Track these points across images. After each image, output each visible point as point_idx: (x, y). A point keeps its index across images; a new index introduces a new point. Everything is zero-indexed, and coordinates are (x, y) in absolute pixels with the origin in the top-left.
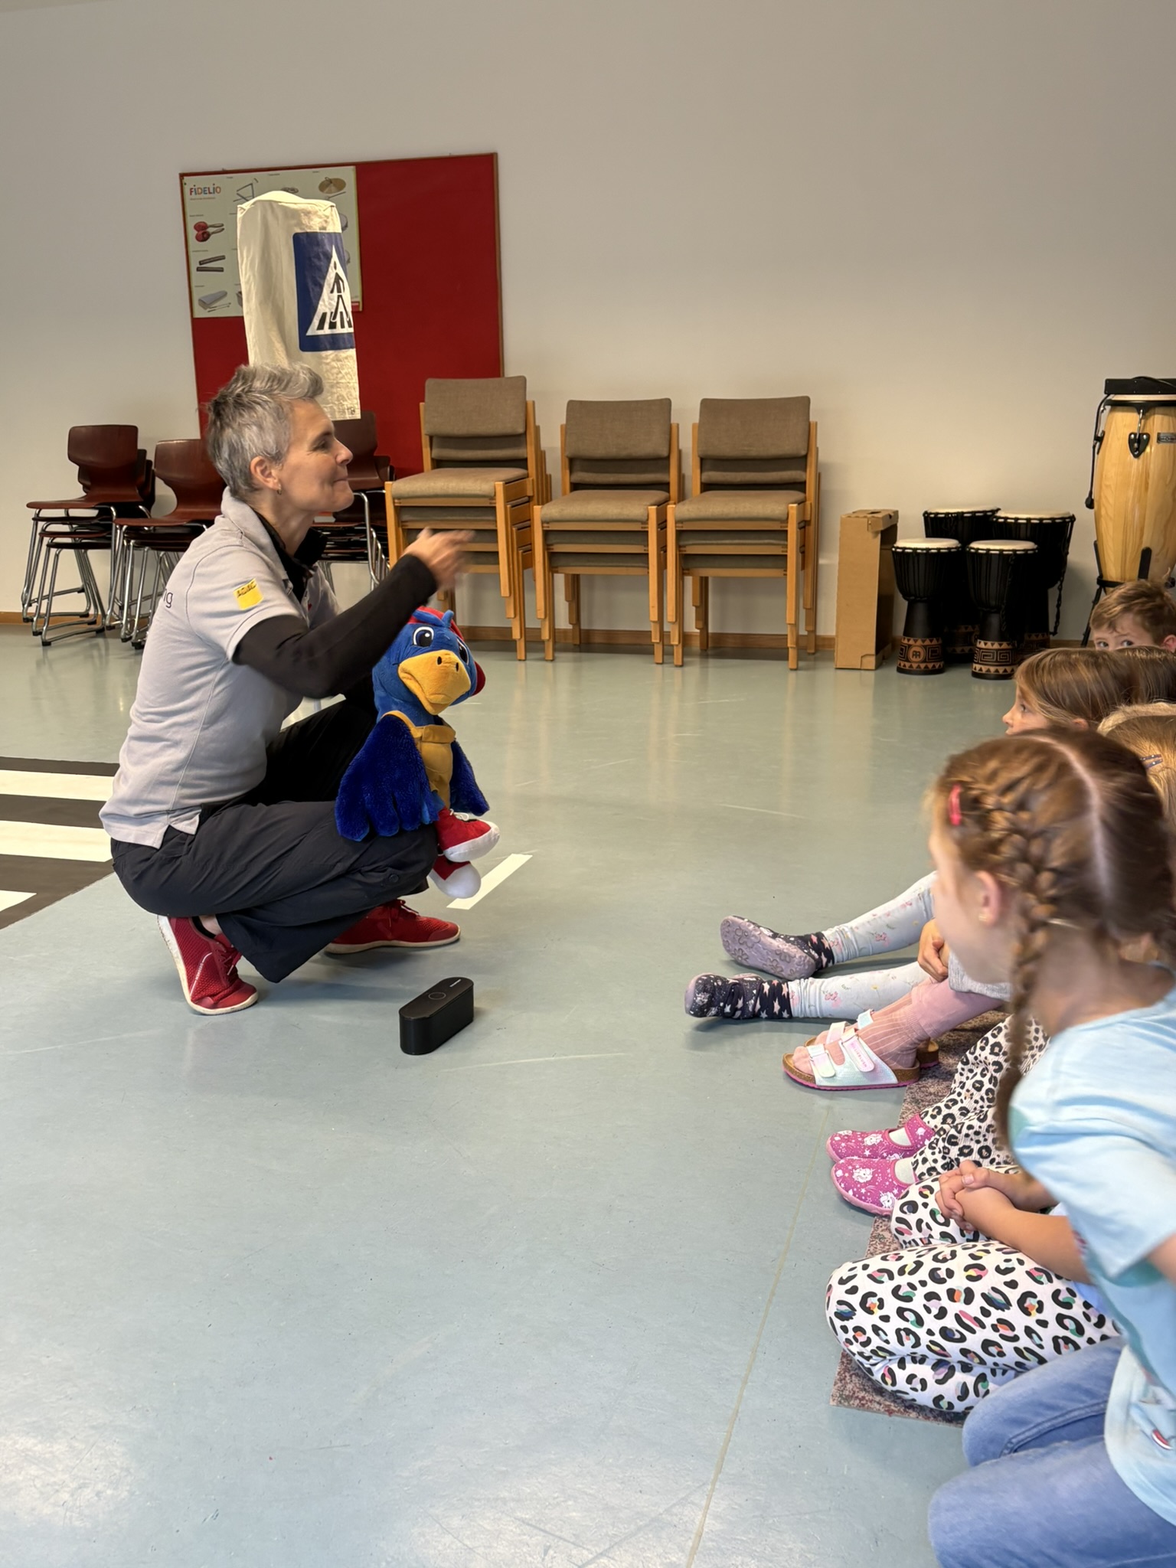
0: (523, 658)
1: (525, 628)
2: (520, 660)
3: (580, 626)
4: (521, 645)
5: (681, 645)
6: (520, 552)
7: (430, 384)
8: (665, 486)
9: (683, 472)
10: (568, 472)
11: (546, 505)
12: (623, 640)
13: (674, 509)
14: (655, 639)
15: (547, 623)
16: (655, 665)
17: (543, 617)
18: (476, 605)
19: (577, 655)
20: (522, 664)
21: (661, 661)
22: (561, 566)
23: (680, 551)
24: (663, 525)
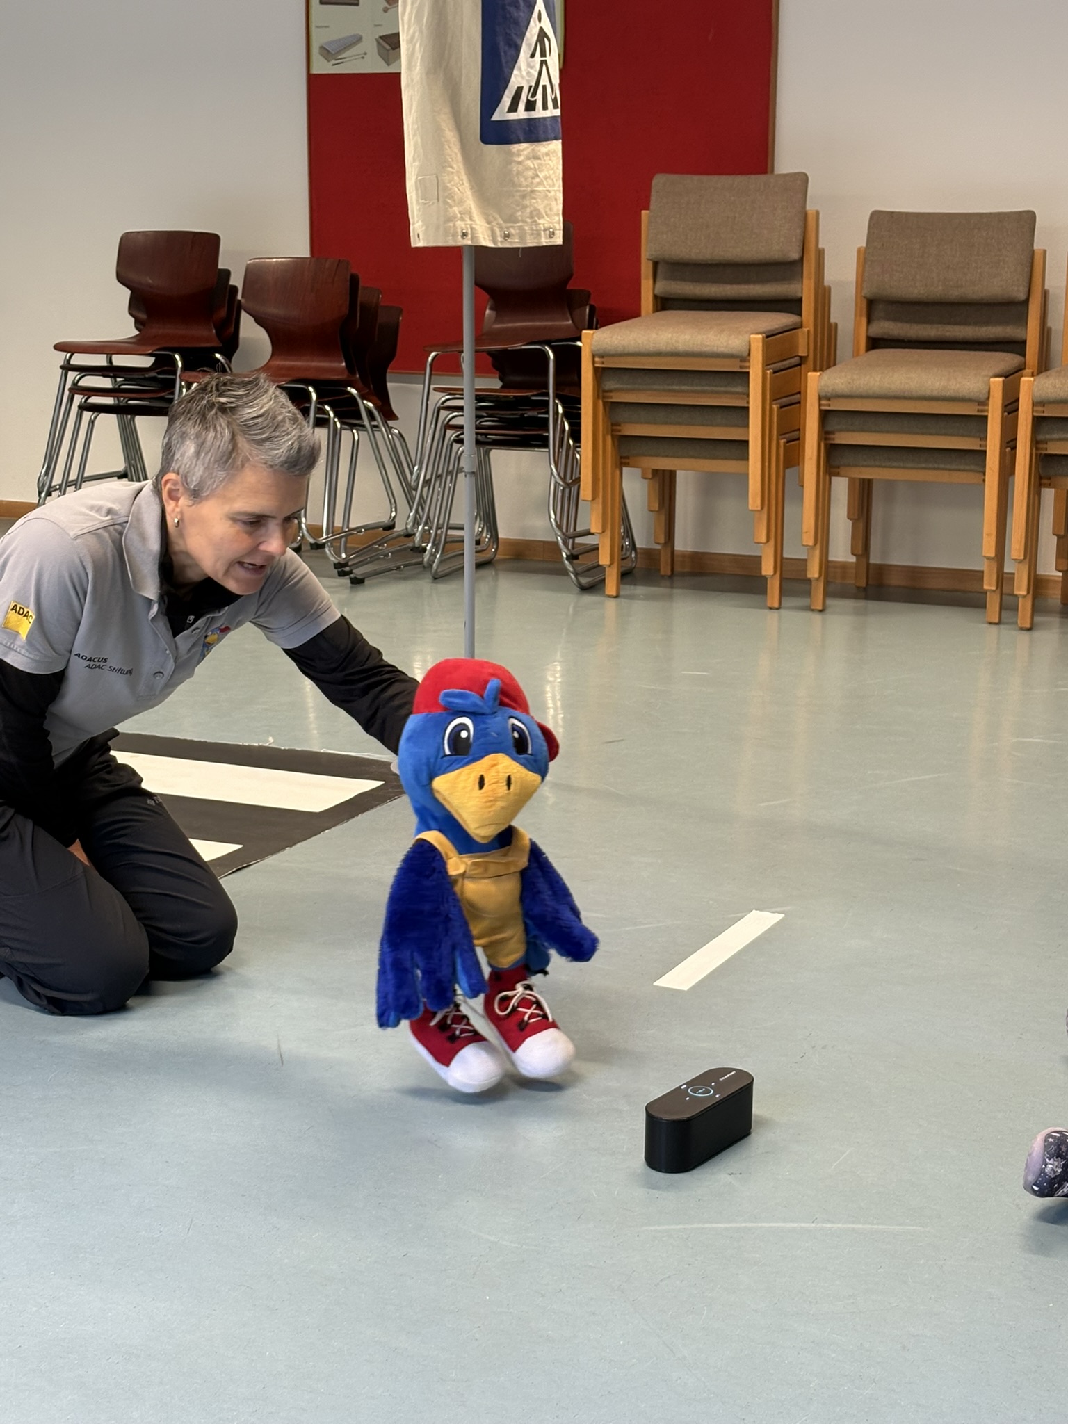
0: (776, 605)
1: (782, 558)
2: (771, 608)
3: (868, 558)
4: (774, 586)
5: (1030, 596)
6: (782, 442)
7: (660, 182)
8: (1017, 346)
9: (1049, 324)
10: (864, 320)
11: (828, 372)
12: (934, 583)
13: (1031, 384)
14: (989, 584)
15: (817, 552)
16: (986, 625)
17: (811, 543)
18: (706, 520)
19: (861, 603)
20: (775, 614)
21: (997, 621)
22: (845, 465)
23: (1037, 449)
24: (1010, 408)
